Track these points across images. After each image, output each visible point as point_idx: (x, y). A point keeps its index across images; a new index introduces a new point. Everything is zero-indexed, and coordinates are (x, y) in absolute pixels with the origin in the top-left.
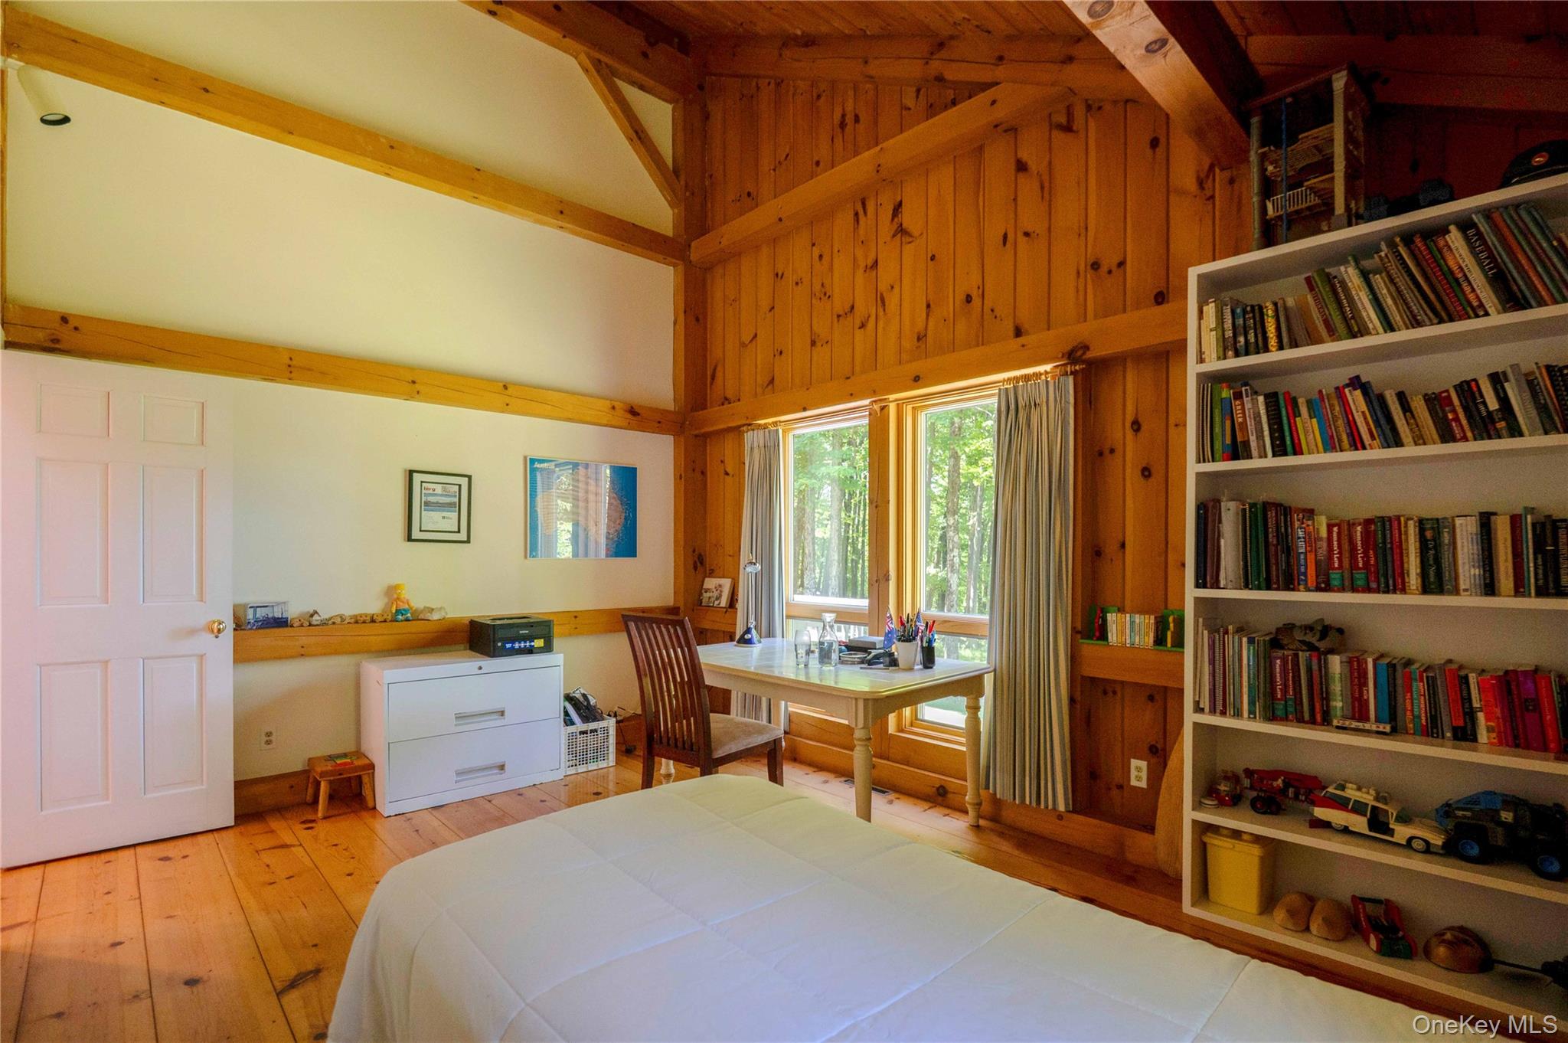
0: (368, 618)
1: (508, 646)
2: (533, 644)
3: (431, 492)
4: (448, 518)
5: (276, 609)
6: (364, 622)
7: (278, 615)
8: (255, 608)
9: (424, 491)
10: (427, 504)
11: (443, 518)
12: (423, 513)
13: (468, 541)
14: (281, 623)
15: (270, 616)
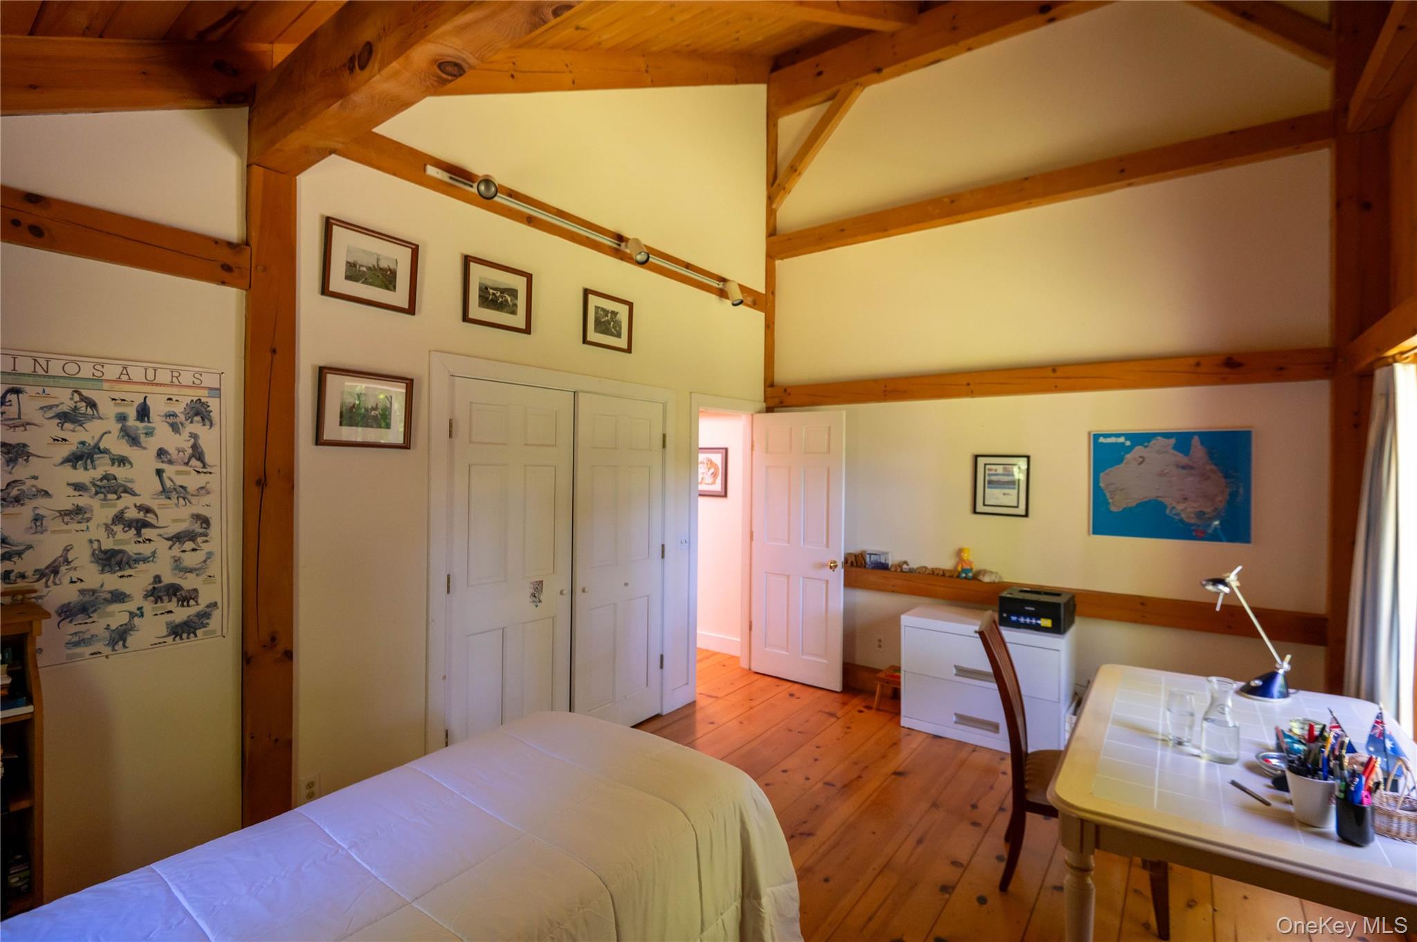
0: (942, 573)
1: (1014, 618)
2: (1039, 622)
3: (993, 472)
4: (1008, 494)
5: (882, 557)
6: (938, 575)
7: (883, 561)
8: (870, 554)
9: (987, 472)
10: (990, 482)
11: (1004, 494)
12: (987, 490)
13: (1026, 515)
14: (883, 567)
15: (879, 561)
